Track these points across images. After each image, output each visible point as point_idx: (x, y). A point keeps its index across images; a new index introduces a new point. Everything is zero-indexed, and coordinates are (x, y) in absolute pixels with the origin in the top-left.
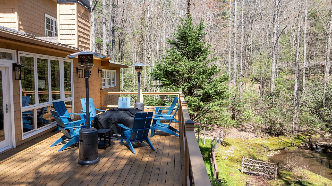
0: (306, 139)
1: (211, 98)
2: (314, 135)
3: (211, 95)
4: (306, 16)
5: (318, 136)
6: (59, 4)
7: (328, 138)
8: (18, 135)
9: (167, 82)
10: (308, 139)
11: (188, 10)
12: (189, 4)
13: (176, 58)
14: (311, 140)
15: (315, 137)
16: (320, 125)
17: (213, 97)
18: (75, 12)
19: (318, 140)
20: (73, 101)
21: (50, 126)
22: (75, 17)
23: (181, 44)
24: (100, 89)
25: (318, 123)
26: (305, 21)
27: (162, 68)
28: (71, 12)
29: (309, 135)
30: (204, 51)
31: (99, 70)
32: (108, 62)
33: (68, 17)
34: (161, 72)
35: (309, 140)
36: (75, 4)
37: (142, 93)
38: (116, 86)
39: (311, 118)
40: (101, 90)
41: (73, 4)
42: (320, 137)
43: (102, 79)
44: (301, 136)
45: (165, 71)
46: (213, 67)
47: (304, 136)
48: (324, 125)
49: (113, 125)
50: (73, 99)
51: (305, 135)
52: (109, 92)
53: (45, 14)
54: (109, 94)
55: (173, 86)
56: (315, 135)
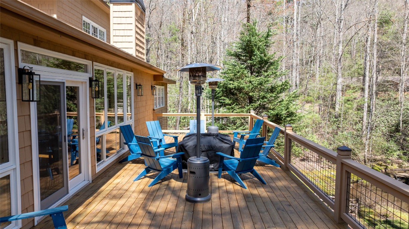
0: (382, 170)
1: (281, 120)
2: (390, 165)
3: (282, 118)
4: (376, 22)
5: (395, 166)
6: (112, 4)
7: (407, 168)
8: (93, 167)
9: (227, 101)
10: (384, 170)
11: (248, 14)
12: (249, 6)
13: (238, 72)
14: (387, 170)
15: (392, 167)
16: (398, 152)
17: (285, 119)
18: (133, 14)
19: (396, 171)
20: (133, 125)
21: (116, 156)
22: (133, 20)
23: (243, 55)
24: (152, 110)
25: (395, 151)
26: (376, 28)
27: (221, 85)
28: (127, 14)
29: (384, 165)
30: (272, 64)
31: (152, 87)
32: (163, 76)
33: (123, 20)
34: (221, 89)
35: (386, 171)
36: (133, 4)
37: (205, 115)
38: (164, 106)
39: (386, 144)
40: (154, 111)
41: (131, 4)
42: (398, 167)
43: (155, 97)
44: (375, 166)
45: (225, 88)
46: (283, 83)
47: (379, 167)
48: (402, 154)
49: (203, 153)
50: (133, 122)
51: (379, 165)
52: (163, 114)
53: (83, 16)
54: (163, 116)
55: (235, 106)
56: (392, 165)
